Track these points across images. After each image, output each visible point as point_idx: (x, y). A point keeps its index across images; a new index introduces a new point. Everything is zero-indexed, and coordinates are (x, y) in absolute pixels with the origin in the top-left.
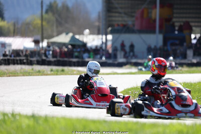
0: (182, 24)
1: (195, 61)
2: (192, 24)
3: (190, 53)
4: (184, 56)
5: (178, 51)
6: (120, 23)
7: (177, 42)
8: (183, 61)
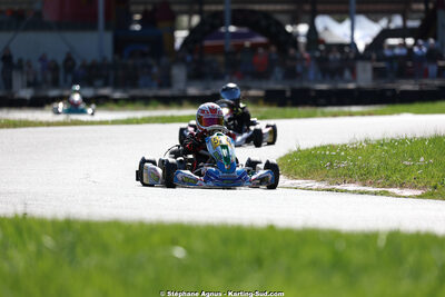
0: (150, 8)
1: (193, 91)
2: (176, 8)
3: (179, 73)
4: (166, 81)
5: (155, 70)
6: (4, 8)
7: (146, 49)
8: (165, 92)
